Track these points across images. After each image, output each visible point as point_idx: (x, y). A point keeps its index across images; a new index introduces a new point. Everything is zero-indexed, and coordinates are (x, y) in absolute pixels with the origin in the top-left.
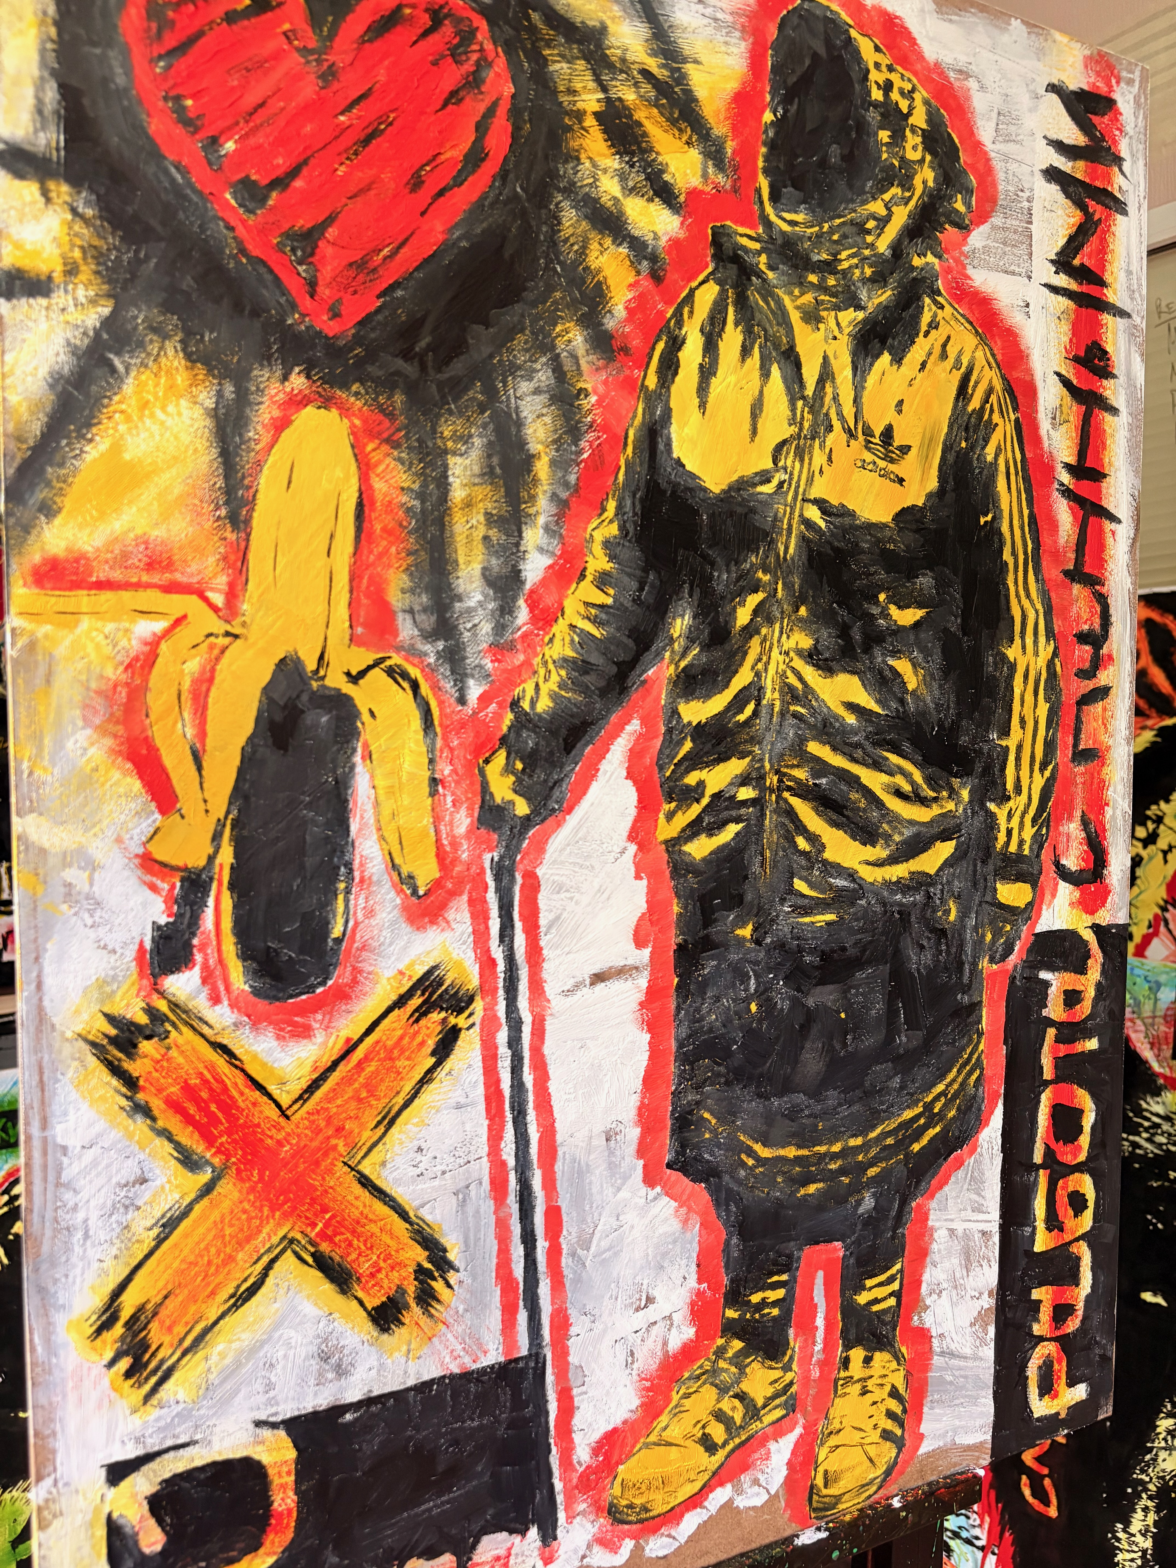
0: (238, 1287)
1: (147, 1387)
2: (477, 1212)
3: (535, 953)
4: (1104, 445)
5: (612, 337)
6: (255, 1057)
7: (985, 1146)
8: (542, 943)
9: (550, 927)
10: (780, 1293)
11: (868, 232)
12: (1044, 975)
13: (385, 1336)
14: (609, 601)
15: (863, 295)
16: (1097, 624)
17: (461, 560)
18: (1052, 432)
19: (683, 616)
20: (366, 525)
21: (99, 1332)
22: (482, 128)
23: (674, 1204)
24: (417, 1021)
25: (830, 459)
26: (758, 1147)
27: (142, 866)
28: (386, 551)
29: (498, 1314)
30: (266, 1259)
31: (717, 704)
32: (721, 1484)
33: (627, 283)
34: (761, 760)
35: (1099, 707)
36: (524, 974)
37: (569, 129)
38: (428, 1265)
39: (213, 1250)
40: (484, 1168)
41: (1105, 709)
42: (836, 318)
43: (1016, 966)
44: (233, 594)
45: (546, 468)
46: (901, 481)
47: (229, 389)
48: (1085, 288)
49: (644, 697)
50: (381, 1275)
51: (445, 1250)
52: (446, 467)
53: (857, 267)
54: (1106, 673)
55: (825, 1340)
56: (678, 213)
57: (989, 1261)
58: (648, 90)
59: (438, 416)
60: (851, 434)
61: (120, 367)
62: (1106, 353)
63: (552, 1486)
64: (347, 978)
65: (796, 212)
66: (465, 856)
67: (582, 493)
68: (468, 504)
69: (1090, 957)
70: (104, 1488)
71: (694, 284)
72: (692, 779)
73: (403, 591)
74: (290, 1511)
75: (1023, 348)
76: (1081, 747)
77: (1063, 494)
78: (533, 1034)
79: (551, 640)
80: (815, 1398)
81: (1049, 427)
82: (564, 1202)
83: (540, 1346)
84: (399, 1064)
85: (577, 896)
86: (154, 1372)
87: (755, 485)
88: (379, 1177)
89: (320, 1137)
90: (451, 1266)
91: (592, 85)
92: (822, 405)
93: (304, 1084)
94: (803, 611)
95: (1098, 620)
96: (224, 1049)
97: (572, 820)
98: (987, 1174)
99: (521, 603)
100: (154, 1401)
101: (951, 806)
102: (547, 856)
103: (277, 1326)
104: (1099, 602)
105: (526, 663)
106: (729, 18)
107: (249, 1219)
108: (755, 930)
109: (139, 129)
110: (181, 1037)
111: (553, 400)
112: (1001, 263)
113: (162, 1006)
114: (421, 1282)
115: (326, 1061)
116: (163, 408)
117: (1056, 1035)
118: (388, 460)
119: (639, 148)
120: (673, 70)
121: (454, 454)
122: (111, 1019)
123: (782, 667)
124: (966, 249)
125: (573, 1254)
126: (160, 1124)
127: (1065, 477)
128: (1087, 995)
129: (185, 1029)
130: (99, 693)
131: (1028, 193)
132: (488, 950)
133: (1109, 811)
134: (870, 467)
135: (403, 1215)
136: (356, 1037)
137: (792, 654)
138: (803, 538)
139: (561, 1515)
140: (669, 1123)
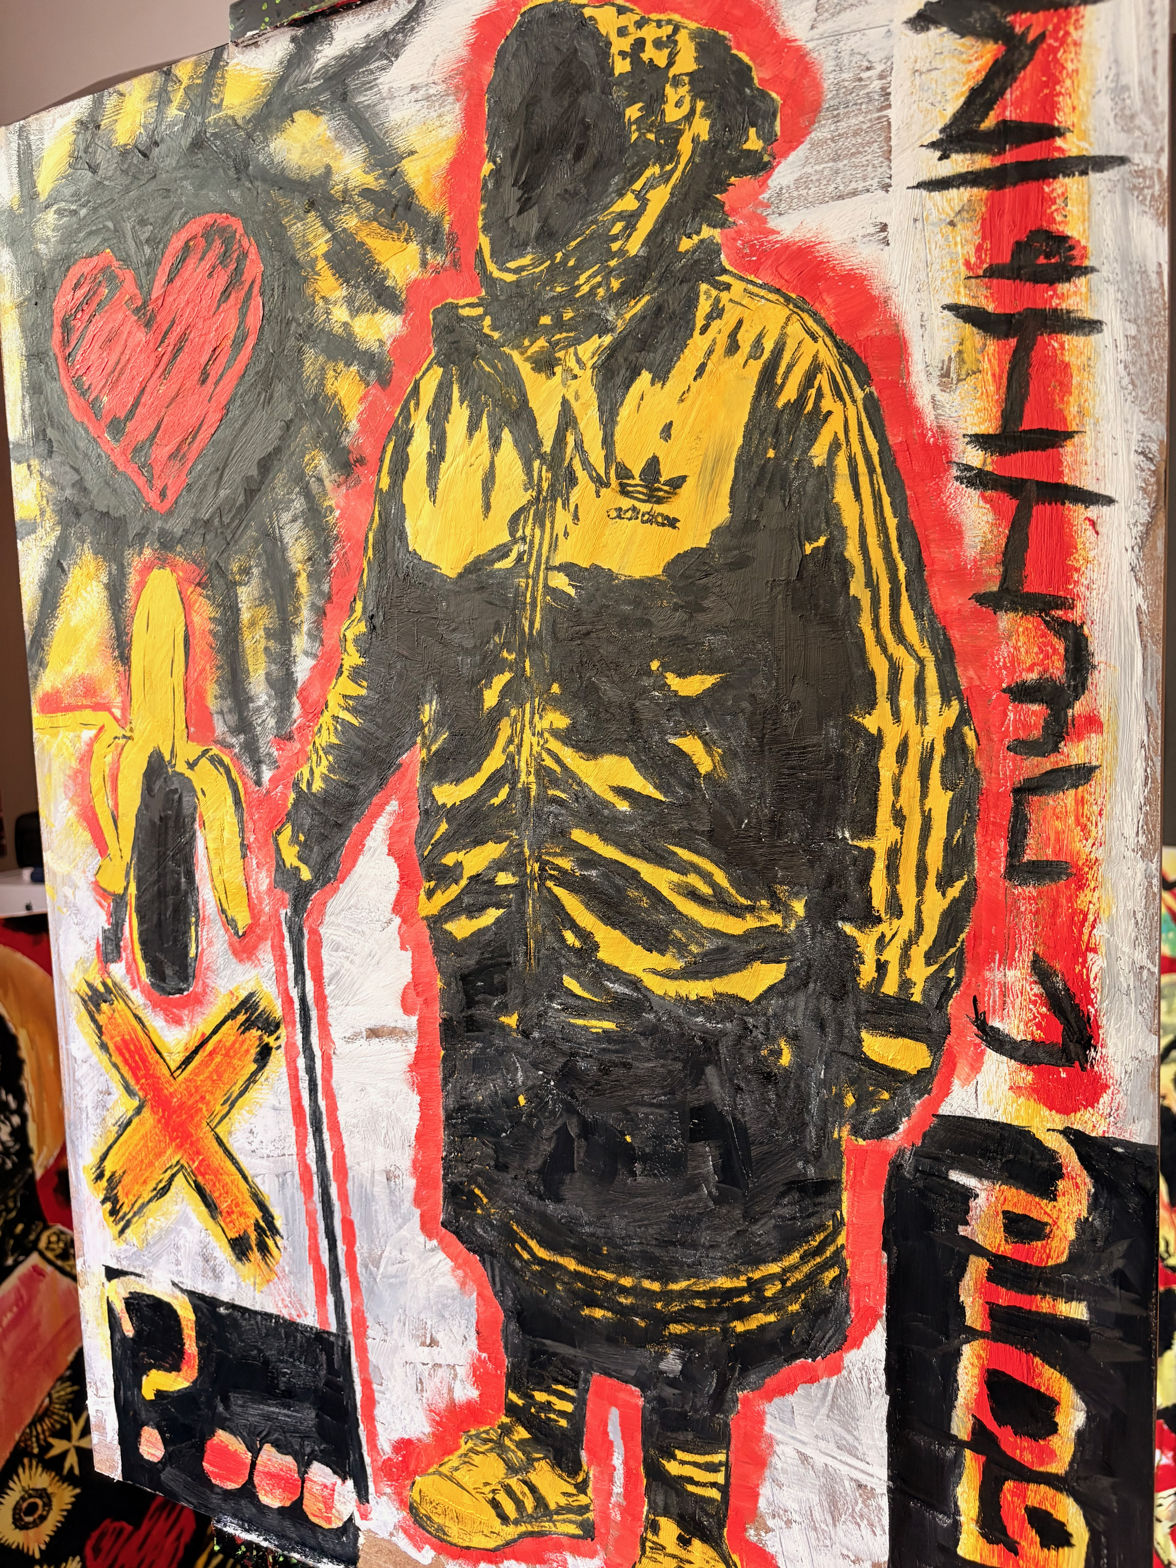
0: (157, 1184)
1: (120, 1226)
2: (292, 1198)
3: (321, 998)
4: (1065, 388)
5: (349, 452)
6: (155, 1030)
7: (856, 1373)
8: (327, 992)
9: (331, 980)
10: (569, 1407)
11: (615, 238)
12: (959, 1177)
13: (239, 1264)
14: (364, 692)
15: (611, 315)
16: (1057, 669)
17: (251, 669)
18: (942, 397)
19: (431, 702)
20: (191, 650)
21: (97, 1178)
22: (243, 311)
23: (450, 1263)
24: (244, 1032)
25: (576, 517)
26: (533, 1244)
27: (95, 890)
28: (204, 669)
29: (312, 1288)
30: (169, 1173)
31: (470, 787)
32: (516, 1559)
33: (358, 397)
34: (520, 845)
35: (1068, 798)
36: (314, 1014)
37: (306, 279)
38: (262, 1224)
39: (143, 1153)
40: (294, 1164)
41: (1081, 802)
42: (576, 354)
43: (901, 1152)
44: (125, 710)
45: (305, 582)
46: (672, 523)
47: (114, 568)
48: (1010, 157)
49: (401, 780)
50: (234, 1216)
51: (273, 1218)
52: (236, 596)
53: (599, 285)
54: (1082, 745)
55: (626, 1486)
56: (400, 312)
57: (871, 1525)
58: (368, 208)
59: (229, 557)
60: (601, 483)
61: (66, 567)
62: (1064, 239)
63: (362, 1456)
64: (200, 988)
65: (522, 256)
66: (267, 909)
67: (335, 599)
68: (253, 624)
69: (1061, 1176)
70: (104, 1280)
71: (418, 376)
72: (449, 859)
73: (216, 698)
74: (194, 1356)
75: (875, 293)
76: (1026, 858)
77: (971, 483)
78: (323, 1067)
79: (320, 730)
80: (617, 1541)
81: (937, 390)
82: (356, 1218)
83: (345, 1332)
84: (234, 1061)
85: (352, 956)
86: (122, 1219)
87: (493, 562)
88: (228, 1141)
89: (193, 1100)
90: (278, 1233)
91: (321, 229)
92: (563, 460)
93: (181, 1057)
94: (555, 688)
95: (1058, 664)
96: (140, 1020)
97: (345, 888)
98: (861, 1411)
99: (295, 699)
100: (123, 1237)
101: (775, 919)
102: (327, 918)
103: (178, 1222)
104: (1061, 635)
105: (302, 750)
106: (444, 87)
107: (159, 1141)
108: (520, 1020)
109: (65, 410)
110: (119, 1005)
111: (306, 523)
112: (831, 188)
113: (109, 982)
114: (259, 1234)
115: (192, 1046)
116: (86, 590)
117: (989, 1271)
118: (201, 599)
119: (363, 266)
120: (389, 176)
121: (240, 584)
122: (88, 985)
123: (536, 749)
124: (766, 195)
125: (366, 1267)
126: (114, 1059)
127: (975, 457)
128: (1058, 1232)
129: (121, 1001)
130: (69, 777)
131: (879, 68)
132: (287, 989)
133: (1097, 963)
134: (629, 514)
135: (245, 1178)
136: (208, 1033)
137: (546, 735)
138: (548, 609)
139: (371, 1485)
140: (442, 1185)
